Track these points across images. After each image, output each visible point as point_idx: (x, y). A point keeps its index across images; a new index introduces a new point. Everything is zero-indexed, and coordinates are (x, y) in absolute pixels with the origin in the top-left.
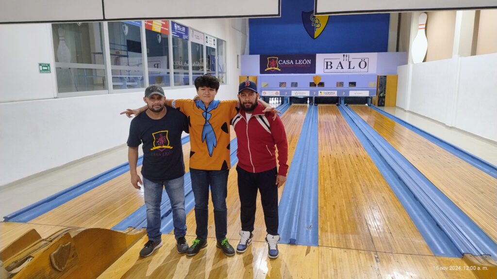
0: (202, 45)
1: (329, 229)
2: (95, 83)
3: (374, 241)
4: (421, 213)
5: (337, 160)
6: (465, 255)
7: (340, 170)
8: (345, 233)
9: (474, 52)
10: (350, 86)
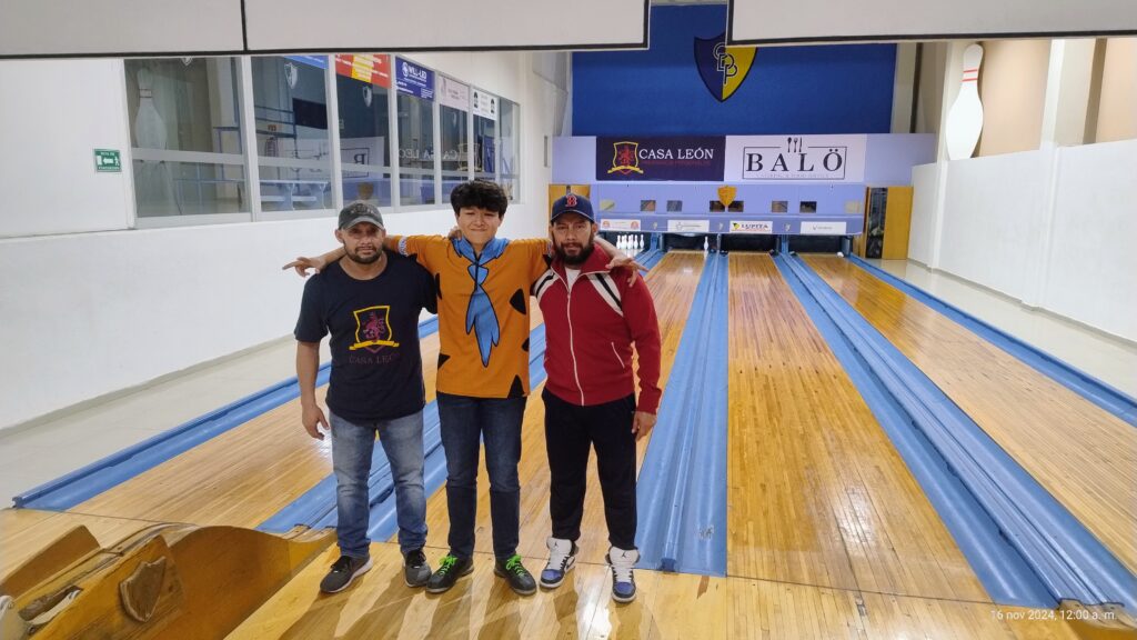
0: (465, 114)
1: (752, 538)
2: (220, 195)
3: (855, 565)
4: (963, 505)
5: (770, 379)
6: (1064, 602)
7: (779, 403)
8: (788, 547)
9: (1090, 136)
10: (802, 210)
